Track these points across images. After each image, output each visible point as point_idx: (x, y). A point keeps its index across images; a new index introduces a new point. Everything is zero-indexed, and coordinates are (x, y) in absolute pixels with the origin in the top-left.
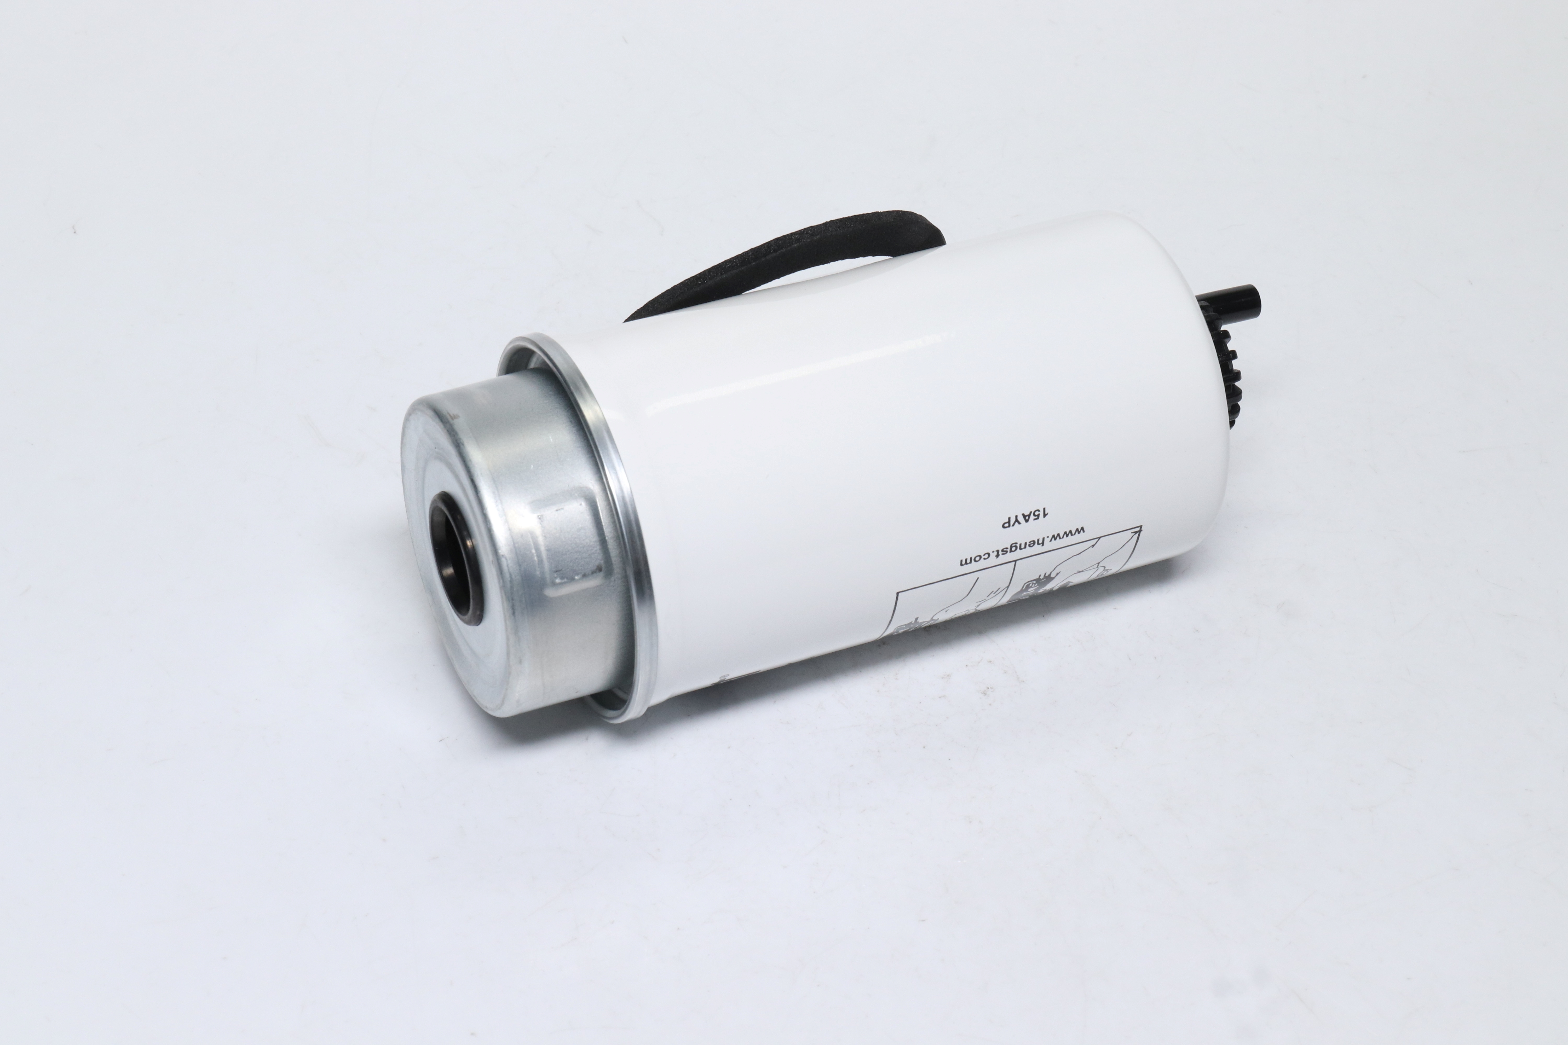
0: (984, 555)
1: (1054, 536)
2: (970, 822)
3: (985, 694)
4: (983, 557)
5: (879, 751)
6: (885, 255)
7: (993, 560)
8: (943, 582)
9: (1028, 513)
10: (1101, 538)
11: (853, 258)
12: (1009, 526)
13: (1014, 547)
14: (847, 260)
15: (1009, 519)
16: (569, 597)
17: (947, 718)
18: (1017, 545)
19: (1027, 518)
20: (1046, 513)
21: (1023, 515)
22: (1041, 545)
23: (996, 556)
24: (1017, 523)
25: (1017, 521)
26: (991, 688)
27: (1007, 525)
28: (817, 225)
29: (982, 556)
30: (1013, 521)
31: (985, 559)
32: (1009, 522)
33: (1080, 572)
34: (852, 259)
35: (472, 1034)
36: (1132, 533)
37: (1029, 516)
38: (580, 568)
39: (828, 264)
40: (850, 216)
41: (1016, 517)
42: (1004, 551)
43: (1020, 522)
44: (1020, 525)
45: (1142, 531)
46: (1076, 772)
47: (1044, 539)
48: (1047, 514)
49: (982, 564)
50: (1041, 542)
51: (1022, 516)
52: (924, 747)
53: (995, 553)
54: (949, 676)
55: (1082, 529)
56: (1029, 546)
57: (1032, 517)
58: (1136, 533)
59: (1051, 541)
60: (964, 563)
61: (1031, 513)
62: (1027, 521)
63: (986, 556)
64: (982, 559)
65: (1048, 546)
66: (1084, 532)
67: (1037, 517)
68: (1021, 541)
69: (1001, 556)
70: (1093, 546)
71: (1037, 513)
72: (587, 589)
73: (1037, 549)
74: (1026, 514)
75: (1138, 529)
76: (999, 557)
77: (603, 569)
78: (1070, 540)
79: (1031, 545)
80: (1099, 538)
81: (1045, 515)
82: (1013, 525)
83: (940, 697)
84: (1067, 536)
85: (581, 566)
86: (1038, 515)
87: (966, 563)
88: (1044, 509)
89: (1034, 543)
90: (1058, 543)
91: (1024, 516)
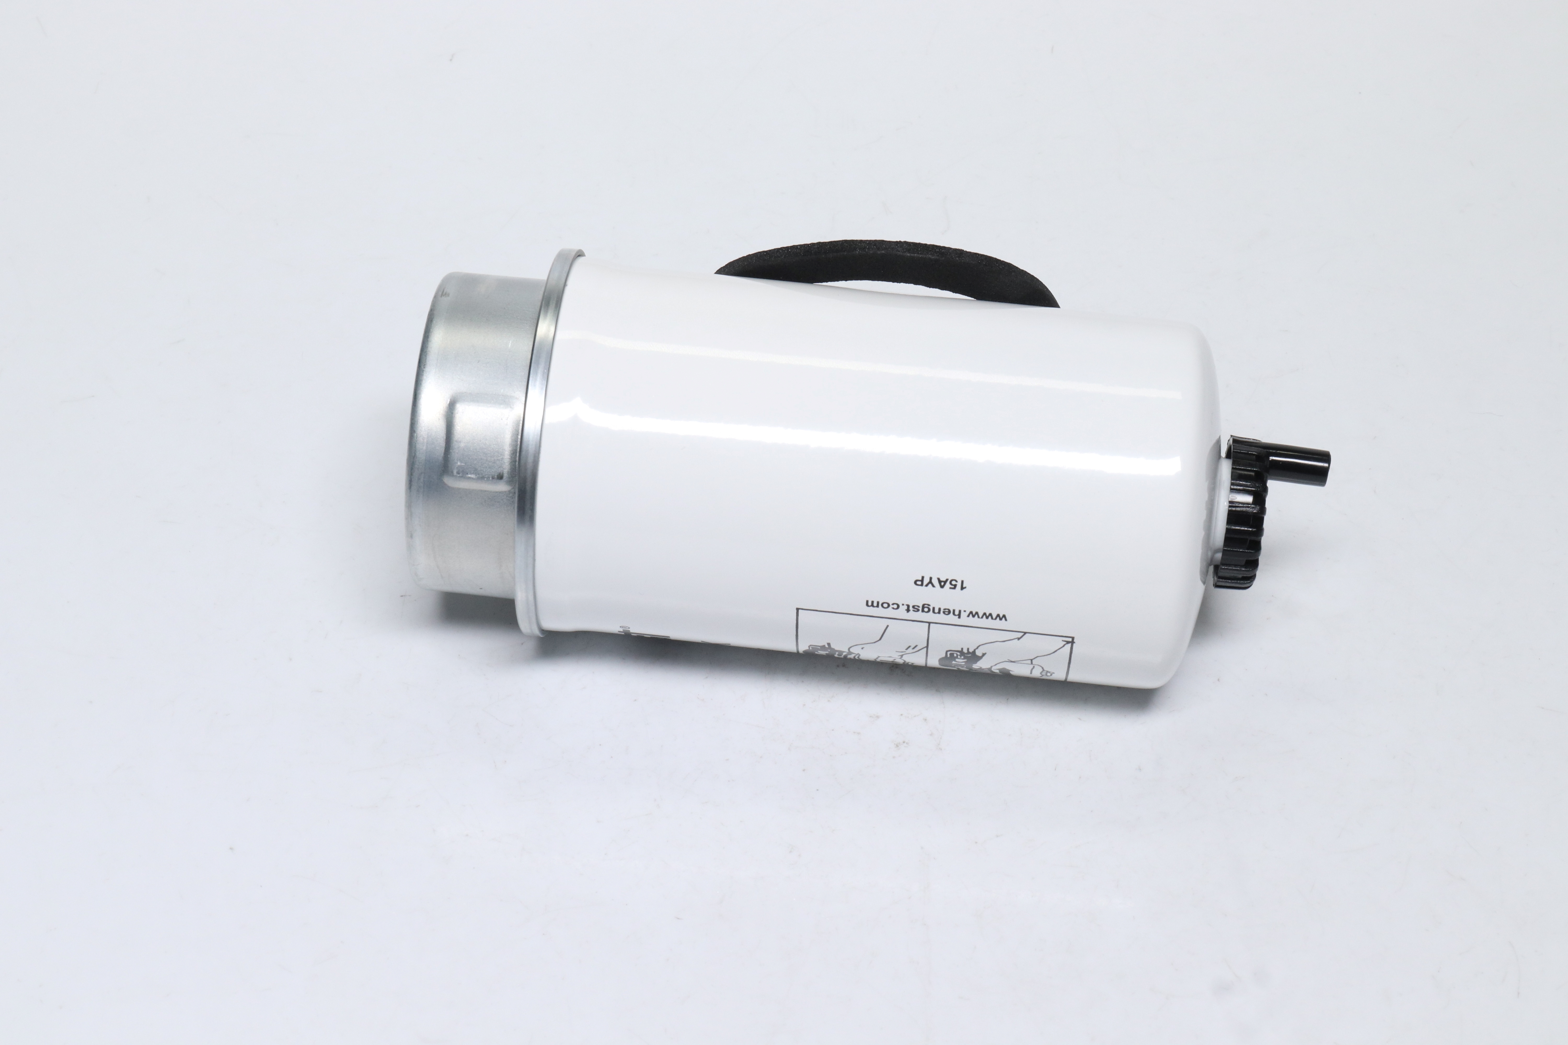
0: (893, 604)
1: (971, 613)
2: (791, 852)
3: (897, 746)
4: (891, 606)
5: (761, 757)
6: (966, 295)
7: (902, 613)
8: (848, 615)
9: (944, 580)
10: (1027, 634)
11: (928, 287)
12: (922, 585)
13: (926, 608)
14: (921, 286)
15: (923, 577)
16: (468, 493)
17: (846, 753)
18: (930, 607)
19: (942, 584)
20: (964, 586)
21: (939, 579)
22: (958, 617)
23: (906, 610)
24: (930, 585)
25: (930, 582)
26: (907, 743)
27: (920, 582)
28: (890, 242)
29: (891, 604)
30: (926, 581)
31: (893, 608)
32: (922, 581)
33: (1012, 662)
34: (926, 288)
35: (231, 849)
36: (1063, 641)
37: (945, 582)
38: (482, 469)
39: (898, 284)
40: (928, 243)
41: (931, 578)
42: (916, 609)
43: (935, 585)
44: (934, 588)
45: (1074, 643)
46: (922, 848)
47: (960, 611)
48: (965, 588)
49: (889, 612)
50: (957, 613)
51: (937, 581)
52: (804, 770)
53: (906, 607)
54: (878, 717)
55: (1004, 616)
56: (944, 612)
57: (948, 585)
58: (1068, 642)
59: (968, 616)
60: (870, 604)
61: (947, 580)
62: (942, 587)
63: (895, 606)
64: (890, 608)
65: (965, 620)
66: (1006, 620)
67: (953, 587)
68: (935, 604)
69: (911, 612)
70: (1019, 639)
71: (954, 583)
72: (485, 491)
73: (951, 619)
74: (941, 579)
75: (1070, 640)
76: (910, 612)
77: (504, 478)
78: (989, 623)
79: (947, 613)
80: (1025, 633)
81: (962, 588)
82: (927, 585)
83: (854, 733)
84: (987, 618)
85: (484, 468)
86: (955, 586)
87: (872, 605)
88: (962, 582)
89: (948, 612)
90: (975, 621)
91: (940, 581)
